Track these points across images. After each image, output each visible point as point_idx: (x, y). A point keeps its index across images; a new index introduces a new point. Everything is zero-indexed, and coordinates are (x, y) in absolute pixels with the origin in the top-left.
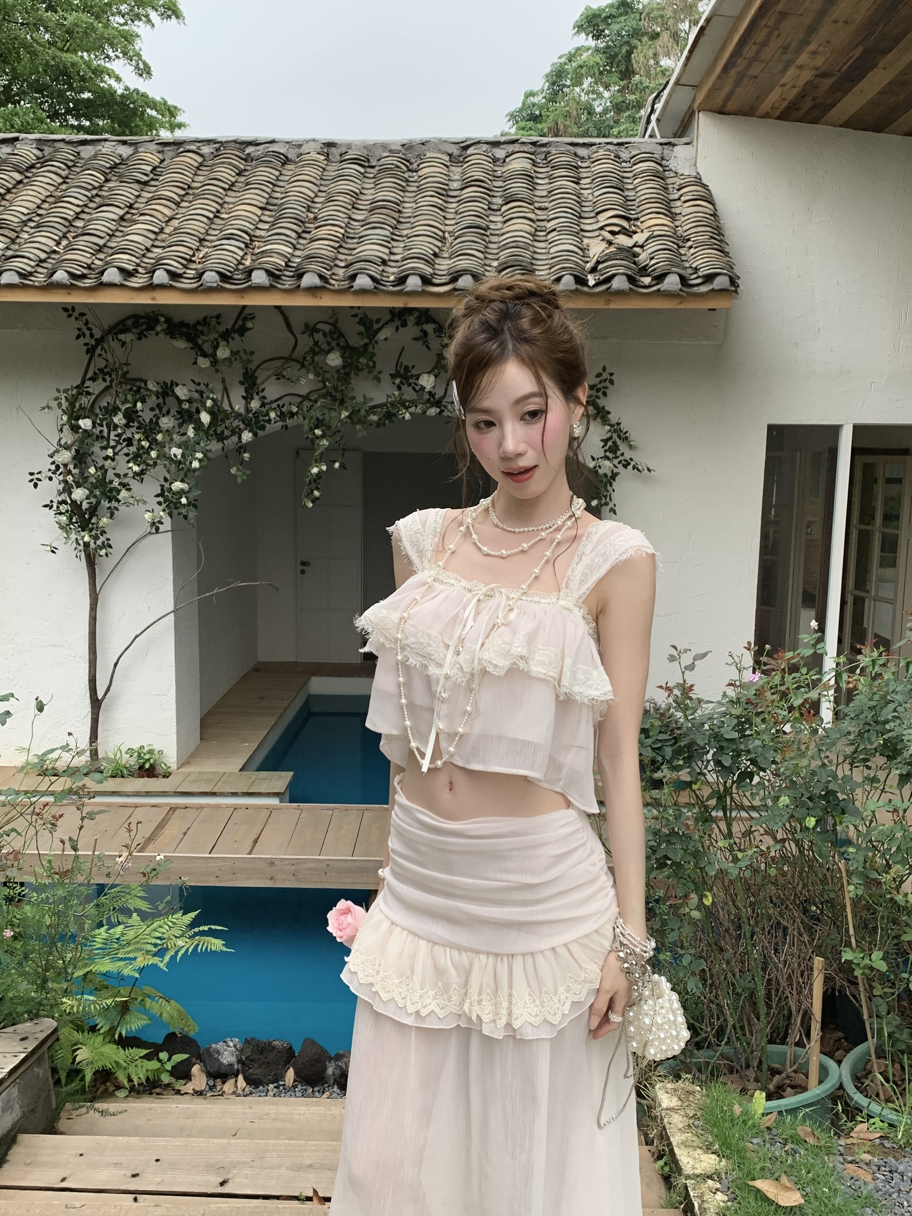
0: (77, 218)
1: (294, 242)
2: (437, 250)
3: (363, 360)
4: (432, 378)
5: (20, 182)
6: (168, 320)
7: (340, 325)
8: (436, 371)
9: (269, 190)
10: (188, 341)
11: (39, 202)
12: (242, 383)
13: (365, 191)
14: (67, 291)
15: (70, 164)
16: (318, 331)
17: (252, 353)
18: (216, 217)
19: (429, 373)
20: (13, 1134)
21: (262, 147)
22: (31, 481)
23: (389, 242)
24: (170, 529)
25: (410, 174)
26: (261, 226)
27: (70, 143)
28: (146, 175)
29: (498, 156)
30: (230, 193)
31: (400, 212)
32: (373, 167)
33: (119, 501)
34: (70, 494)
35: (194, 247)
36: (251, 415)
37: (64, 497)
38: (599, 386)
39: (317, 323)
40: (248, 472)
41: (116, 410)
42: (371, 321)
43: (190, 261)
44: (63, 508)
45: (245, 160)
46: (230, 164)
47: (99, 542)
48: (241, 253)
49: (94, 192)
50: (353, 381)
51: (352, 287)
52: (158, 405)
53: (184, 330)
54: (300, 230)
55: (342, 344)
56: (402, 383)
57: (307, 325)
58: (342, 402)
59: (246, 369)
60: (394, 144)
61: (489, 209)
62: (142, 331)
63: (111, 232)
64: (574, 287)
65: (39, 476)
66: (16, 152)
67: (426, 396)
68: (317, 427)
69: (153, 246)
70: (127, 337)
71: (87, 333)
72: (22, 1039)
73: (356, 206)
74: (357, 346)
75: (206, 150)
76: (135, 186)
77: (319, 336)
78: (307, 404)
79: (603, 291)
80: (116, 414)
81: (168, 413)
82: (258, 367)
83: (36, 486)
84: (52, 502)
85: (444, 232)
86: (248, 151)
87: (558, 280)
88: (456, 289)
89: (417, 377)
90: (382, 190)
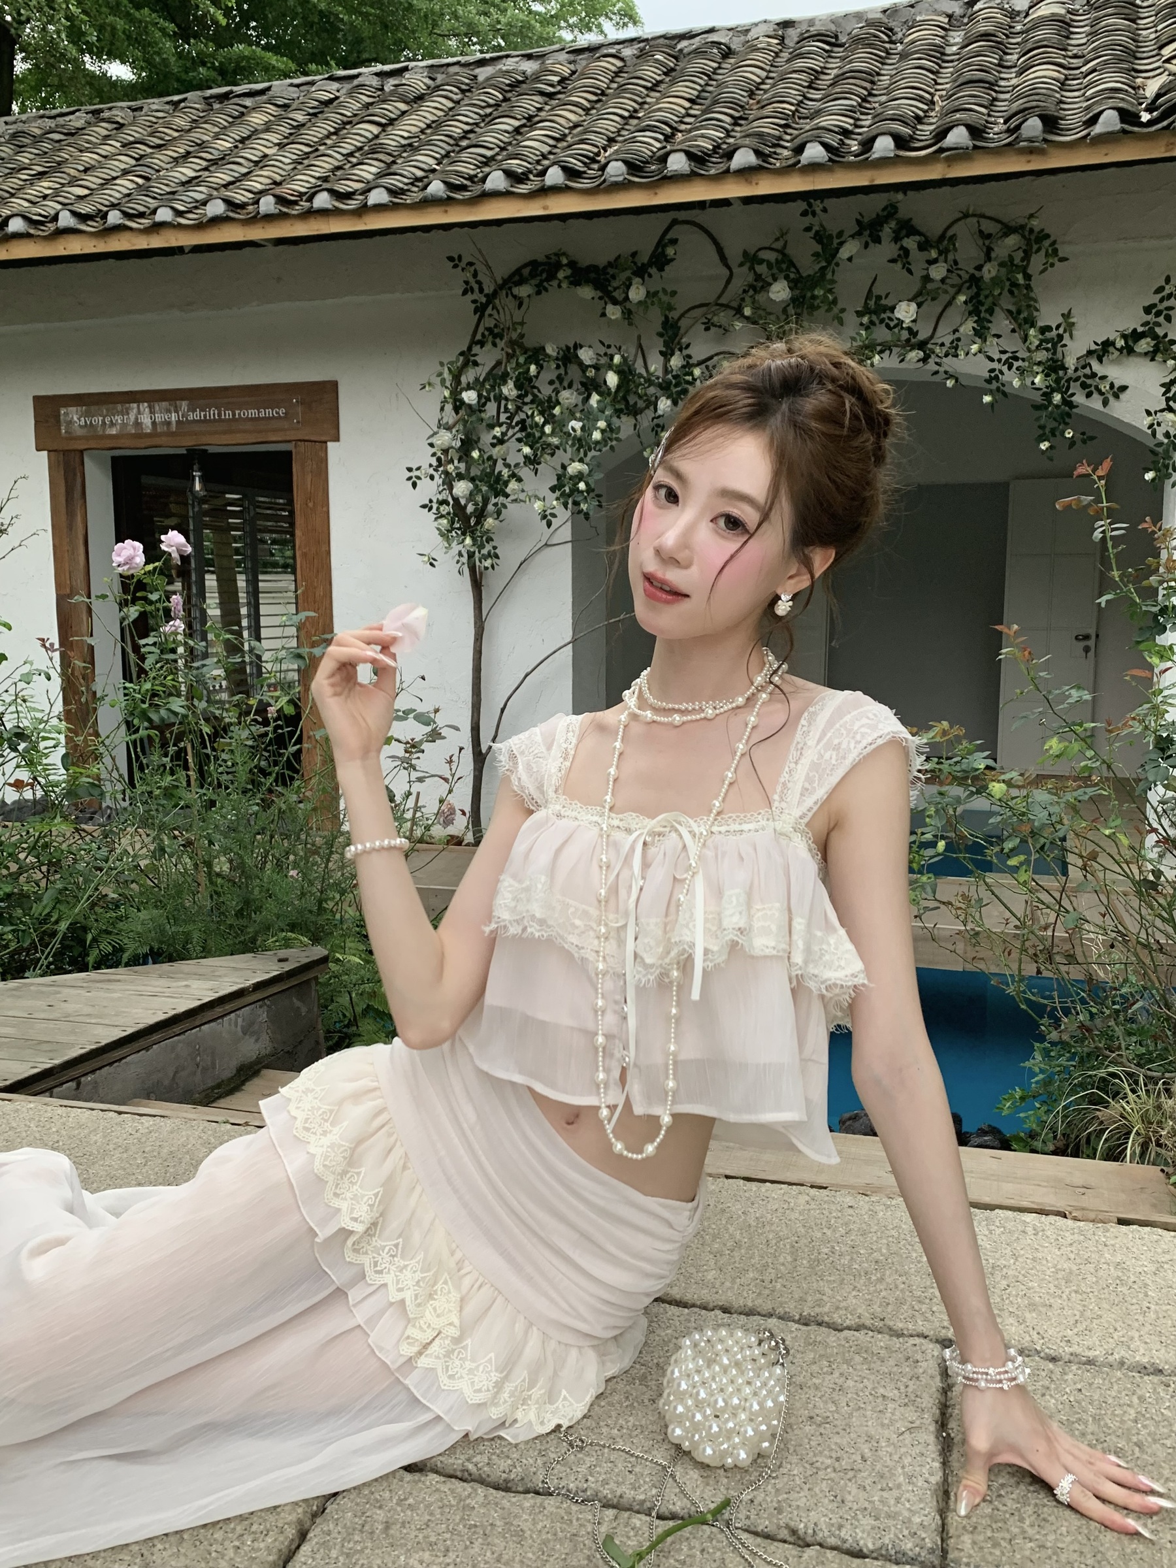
0: (464, 138)
1: (728, 127)
2: (921, 113)
3: (819, 292)
4: (913, 306)
5: (404, 113)
6: (572, 264)
7: (788, 251)
8: (920, 299)
9: (702, 82)
10: (596, 288)
11: (424, 126)
12: (660, 335)
13: (828, 71)
14: (443, 208)
15: (464, 87)
16: (761, 262)
17: (674, 293)
18: (631, 117)
19: (909, 300)
20: (256, 1068)
21: (698, 38)
22: (409, 479)
23: (855, 112)
24: (569, 539)
25: (892, 42)
26: (687, 120)
27: (467, 65)
28: (552, 86)
29: (1017, 9)
30: (653, 94)
31: (873, 83)
32: (842, 45)
33: (507, 496)
34: (451, 488)
35: (600, 145)
36: (670, 376)
37: (445, 495)
38: (1161, 307)
39: (760, 249)
41: (504, 378)
42: (830, 237)
43: (594, 161)
44: (445, 509)
45: (676, 58)
47: (485, 551)
49: (489, 110)
50: (805, 324)
51: (799, 162)
52: (560, 378)
53: (593, 275)
54: (737, 114)
55: (792, 276)
56: (872, 323)
57: (745, 253)
59: (666, 317)
60: (872, 11)
61: (999, 65)
62: (542, 281)
63: (502, 145)
64: (1118, 127)
65: (418, 473)
66: (404, 82)
67: (905, 335)
70: (524, 291)
71: (476, 287)
74: (811, 272)
75: (627, 52)
76: (538, 98)
77: (762, 269)
79: (1164, 128)
80: (505, 383)
81: (570, 386)
82: (682, 315)
83: (414, 485)
84: (431, 501)
85: (932, 95)
86: (679, 47)
87: (1093, 120)
88: (942, 150)
89: (892, 309)
90: (851, 62)
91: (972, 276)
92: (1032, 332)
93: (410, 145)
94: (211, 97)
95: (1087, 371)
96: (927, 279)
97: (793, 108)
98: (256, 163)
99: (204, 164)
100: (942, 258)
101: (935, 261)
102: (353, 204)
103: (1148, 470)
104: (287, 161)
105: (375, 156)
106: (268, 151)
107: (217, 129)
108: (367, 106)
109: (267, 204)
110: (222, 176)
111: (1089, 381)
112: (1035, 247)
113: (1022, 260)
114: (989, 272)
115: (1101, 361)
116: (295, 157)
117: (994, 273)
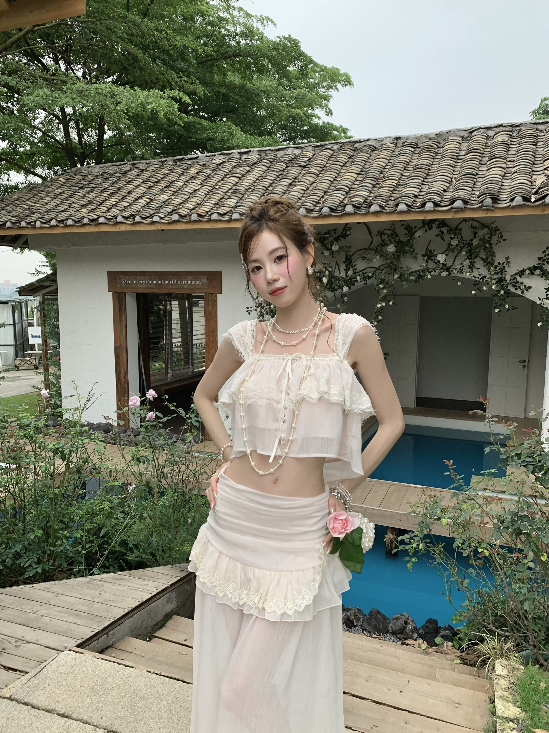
0: (270, 186)
1: (371, 189)
2: (446, 188)
3: (407, 248)
4: (444, 256)
5: (249, 171)
7: (395, 231)
8: (447, 252)
9: (363, 164)
10: (320, 242)
11: (255, 179)
12: (344, 262)
13: (412, 161)
15: (272, 160)
16: (385, 234)
17: (350, 247)
18: (334, 180)
19: (443, 253)
20: (170, 615)
21: (363, 143)
22: (248, 311)
23: (420, 186)
25: (439, 149)
26: (356, 183)
27: (273, 150)
28: (305, 162)
29: (490, 135)
30: (344, 168)
31: (429, 169)
32: (419, 148)
35: (320, 196)
36: (348, 278)
39: (384, 230)
40: (346, 307)
42: (412, 227)
43: (318, 203)
45: (354, 150)
46: (346, 153)
48: (343, 197)
49: (280, 173)
50: (401, 259)
51: (397, 210)
54: (374, 183)
55: (397, 240)
56: (428, 259)
57: (378, 232)
58: (395, 270)
59: (347, 255)
60: (431, 134)
61: (480, 164)
63: (284, 192)
64: (522, 203)
65: (251, 309)
66: (249, 157)
67: (441, 266)
68: (381, 283)
69: (302, 197)
72: (181, 571)
73: (407, 168)
74: (404, 241)
75: (335, 147)
76: (299, 168)
77: (384, 237)
78: (378, 271)
79: (540, 204)
82: (353, 254)
83: (249, 313)
85: (451, 178)
86: (356, 146)
87: (512, 200)
88: (452, 208)
89: (436, 256)
90: (422, 159)
91: (468, 243)
92: (491, 268)
93: (250, 188)
94: (176, 160)
95: (515, 280)
96: (450, 244)
97: (396, 182)
98: (192, 193)
99: (172, 193)
100: (456, 237)
101: (454, 238)
102: (227, 217)
103: (539, 322)
104: (203, 194)
105: (236, 195)
106: (196, 188)
107: (178, 175)
108: (235, 167)
109: (194, 217)
110: (177, 201)
111: (516, 284)
112: (494, 234)
113: (489, 238)
114: (475, 242)
115: (520, 276)
116: (206, 192)
117: (477, 242)
